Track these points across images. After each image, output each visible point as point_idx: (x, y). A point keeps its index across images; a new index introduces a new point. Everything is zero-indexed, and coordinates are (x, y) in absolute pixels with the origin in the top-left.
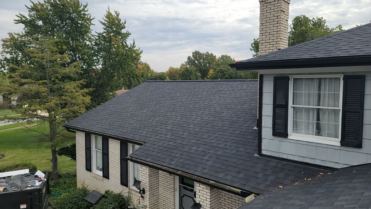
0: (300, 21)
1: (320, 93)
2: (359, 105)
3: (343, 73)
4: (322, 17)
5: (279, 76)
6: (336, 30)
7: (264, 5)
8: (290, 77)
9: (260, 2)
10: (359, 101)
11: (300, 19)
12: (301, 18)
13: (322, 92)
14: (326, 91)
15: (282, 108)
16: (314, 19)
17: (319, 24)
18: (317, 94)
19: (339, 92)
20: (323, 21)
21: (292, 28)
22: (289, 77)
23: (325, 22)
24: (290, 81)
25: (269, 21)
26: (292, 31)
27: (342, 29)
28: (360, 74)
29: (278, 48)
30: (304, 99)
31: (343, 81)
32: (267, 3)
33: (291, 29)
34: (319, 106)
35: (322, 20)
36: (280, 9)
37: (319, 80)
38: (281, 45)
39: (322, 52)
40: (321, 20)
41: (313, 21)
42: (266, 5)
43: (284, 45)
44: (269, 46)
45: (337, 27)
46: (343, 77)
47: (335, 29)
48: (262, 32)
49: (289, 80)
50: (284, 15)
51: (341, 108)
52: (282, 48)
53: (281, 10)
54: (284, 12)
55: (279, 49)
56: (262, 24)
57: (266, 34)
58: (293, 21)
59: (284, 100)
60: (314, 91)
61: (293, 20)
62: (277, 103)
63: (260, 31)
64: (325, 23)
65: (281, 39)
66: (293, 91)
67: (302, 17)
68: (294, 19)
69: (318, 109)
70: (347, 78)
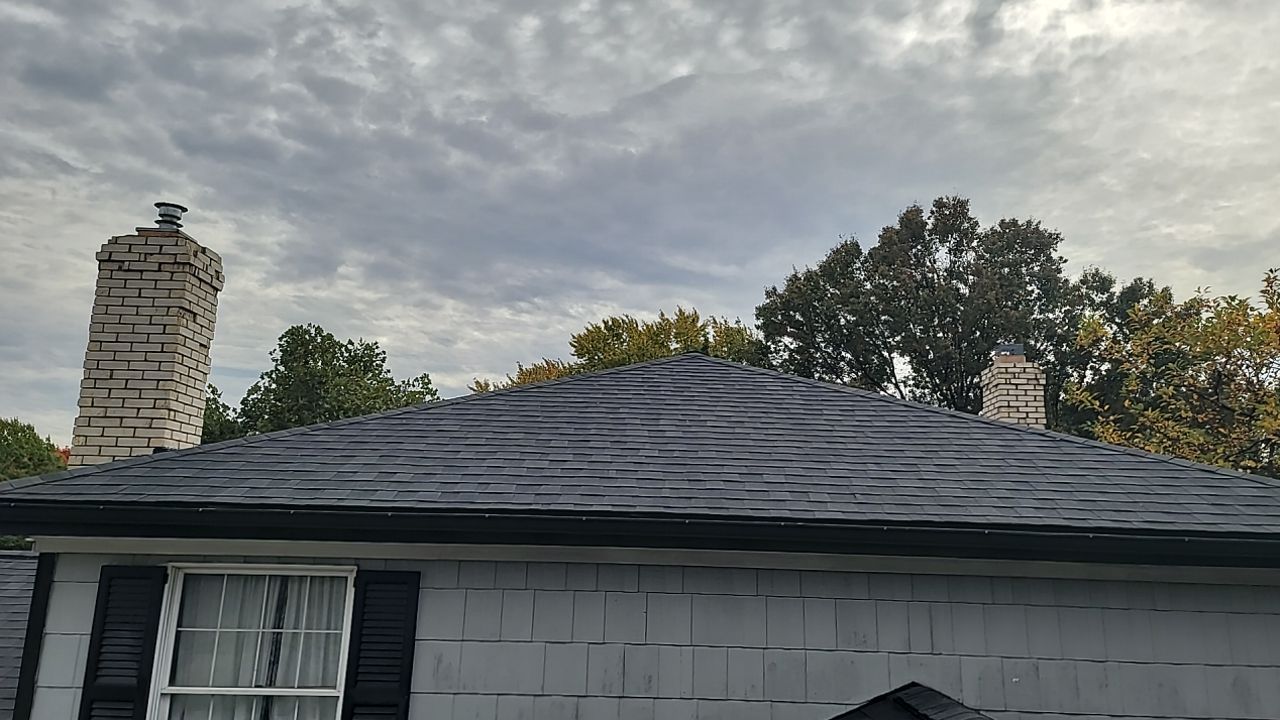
0: (304, 344)
1: (278, 633)
2: (397, 678)
3: (356, 561)
4: (376, 343)
5: (129, 562)
6: (414, 386)
7: (116, 275)
8: (169, 572)
9: (100, 261)
10: (398, 662)
11: (307, 337)
12: (307, 332)
13: (287, 629)
14: (299, 629)
15: (119, 701)
16: (351, 343)
17: (367, 360)
18: (268, 639)
19: (342, 629)
20: (378, 354)
21: (277, 360)
22: (166, 568)
23: (384, 358)
24: (167, 586)
25: (131, 338)
26: (277, 369)
27: (430, 386)
28: (405, 567)
29: (155, 443)
30: (215, 661)
31: (353, 590)
32: (129, 270)
33: (274, 363)
34: (270, 686)
35: (377, 351)
36: (177, 302)
37: (281, 585)
38: (167, 434)
39: (293, 484)
40: (372, 350)
41: (347, 350)
42: (122, 275)
43: (184, 433)
44: (119, 432)
45: (416, 380)
46: (354, 575)
47: (411, 383)
48: (95, 374)
49: (166, 582)
50: (191, 325)
51: (340, 692)
52: (171, 445)
53: (181, 308)
54: (195, 314)
55: (158, 450)
56: (95, 344)
57: (111, 384)
58: (280, 339)
59: (135, 665)
60: (259, 628)
61: (283, 336)
62: (101, 681)
63: (88, 369)
64: (383, 360)
65: (170, 410)
66: (179, 625)
67: (313, 331)
68: (286, 333)
69: (268, 699)
70: (366, 582)
